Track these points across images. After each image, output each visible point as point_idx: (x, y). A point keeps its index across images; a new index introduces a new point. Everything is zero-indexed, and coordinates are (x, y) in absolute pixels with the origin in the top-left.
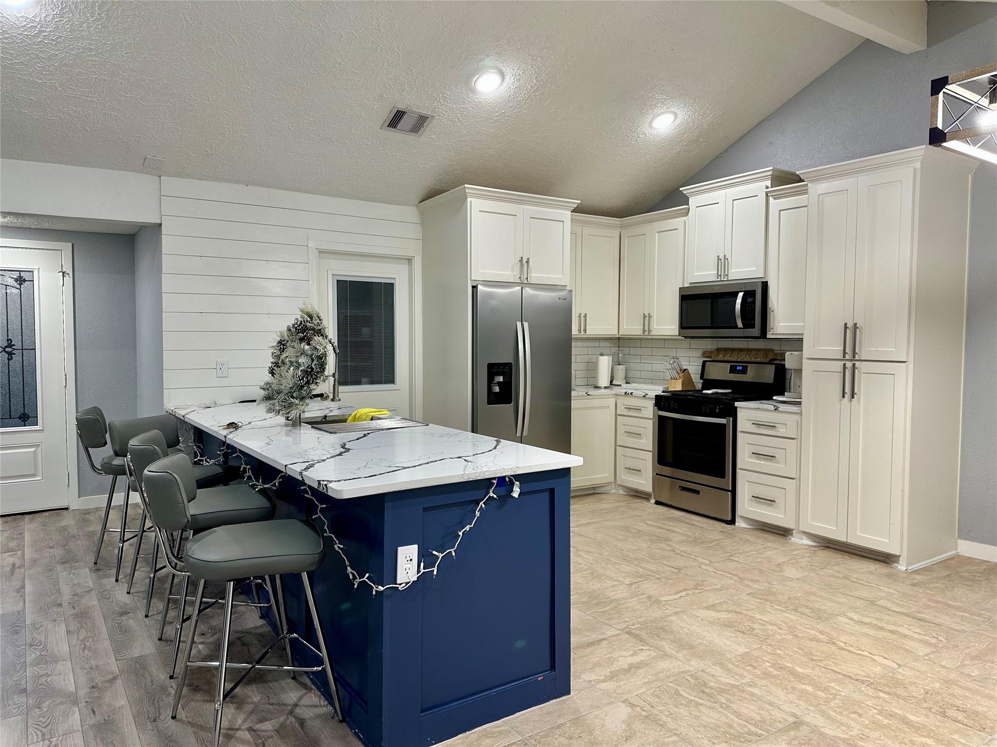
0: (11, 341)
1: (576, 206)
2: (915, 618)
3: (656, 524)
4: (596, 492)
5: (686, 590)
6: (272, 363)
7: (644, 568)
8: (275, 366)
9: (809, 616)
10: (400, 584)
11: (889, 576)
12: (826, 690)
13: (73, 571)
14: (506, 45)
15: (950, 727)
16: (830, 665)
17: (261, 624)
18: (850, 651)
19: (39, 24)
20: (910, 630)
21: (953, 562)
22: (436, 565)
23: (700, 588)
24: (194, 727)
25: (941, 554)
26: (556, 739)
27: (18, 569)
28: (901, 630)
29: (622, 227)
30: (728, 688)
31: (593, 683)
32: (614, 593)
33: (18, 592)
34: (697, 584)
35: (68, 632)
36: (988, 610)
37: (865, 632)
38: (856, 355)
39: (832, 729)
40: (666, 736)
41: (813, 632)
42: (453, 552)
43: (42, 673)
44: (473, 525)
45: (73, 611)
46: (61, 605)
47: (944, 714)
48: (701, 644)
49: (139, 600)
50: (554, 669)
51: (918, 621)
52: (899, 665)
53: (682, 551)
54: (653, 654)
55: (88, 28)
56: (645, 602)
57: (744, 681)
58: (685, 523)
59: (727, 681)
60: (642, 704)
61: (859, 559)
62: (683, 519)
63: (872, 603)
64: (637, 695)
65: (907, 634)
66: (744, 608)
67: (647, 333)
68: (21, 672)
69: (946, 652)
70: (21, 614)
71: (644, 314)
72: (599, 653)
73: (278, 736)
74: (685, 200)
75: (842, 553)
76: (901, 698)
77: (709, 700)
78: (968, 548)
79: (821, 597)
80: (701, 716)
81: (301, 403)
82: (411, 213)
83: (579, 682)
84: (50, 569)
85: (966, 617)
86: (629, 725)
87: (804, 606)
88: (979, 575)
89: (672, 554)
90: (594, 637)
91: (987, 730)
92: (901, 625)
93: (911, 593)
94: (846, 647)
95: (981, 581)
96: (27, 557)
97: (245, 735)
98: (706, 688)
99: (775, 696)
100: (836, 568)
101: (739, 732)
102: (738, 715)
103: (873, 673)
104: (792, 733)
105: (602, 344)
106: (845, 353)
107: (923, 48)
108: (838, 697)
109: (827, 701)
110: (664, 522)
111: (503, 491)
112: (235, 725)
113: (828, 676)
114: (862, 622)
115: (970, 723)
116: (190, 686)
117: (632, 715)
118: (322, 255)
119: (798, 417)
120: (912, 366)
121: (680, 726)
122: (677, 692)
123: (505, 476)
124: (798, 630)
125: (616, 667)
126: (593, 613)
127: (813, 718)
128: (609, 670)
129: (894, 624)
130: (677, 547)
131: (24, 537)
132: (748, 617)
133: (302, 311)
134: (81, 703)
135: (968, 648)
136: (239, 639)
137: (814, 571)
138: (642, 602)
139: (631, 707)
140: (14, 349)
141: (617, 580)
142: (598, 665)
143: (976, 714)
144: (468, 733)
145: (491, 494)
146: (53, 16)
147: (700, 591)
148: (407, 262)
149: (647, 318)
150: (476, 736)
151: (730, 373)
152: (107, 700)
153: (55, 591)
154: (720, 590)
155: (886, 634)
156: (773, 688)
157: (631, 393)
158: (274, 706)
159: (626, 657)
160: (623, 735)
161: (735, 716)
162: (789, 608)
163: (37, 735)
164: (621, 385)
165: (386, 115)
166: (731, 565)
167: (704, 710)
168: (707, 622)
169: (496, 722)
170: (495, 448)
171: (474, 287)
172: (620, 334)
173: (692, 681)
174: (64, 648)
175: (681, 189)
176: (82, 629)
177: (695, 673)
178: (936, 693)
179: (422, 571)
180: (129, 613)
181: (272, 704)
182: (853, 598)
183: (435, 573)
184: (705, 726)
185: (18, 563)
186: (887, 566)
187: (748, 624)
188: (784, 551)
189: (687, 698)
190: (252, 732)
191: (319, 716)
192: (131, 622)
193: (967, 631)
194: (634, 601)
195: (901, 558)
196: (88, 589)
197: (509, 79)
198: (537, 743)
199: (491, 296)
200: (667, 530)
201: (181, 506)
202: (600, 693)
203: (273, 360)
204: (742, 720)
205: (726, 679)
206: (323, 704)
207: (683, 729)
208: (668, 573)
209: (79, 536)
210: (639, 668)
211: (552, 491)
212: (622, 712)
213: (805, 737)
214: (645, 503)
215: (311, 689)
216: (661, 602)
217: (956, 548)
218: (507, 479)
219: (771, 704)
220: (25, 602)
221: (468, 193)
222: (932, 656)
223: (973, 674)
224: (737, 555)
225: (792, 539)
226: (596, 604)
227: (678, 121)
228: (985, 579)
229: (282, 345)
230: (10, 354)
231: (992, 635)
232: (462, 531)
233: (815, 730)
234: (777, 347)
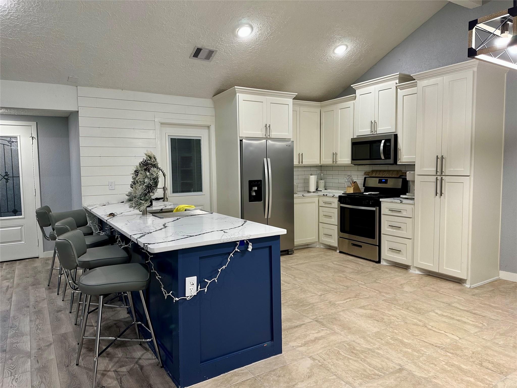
0: (7, 173)
1: (295, 96)
2: (472, 313)
3: (339, 263)
4: (309, 247)
5: (350, 298)
6: (132, 182)
7: (329, 287)
8: (133, 184)
9: (415, 312)
10: (187, 297)
11: (460, 290)
12: (418, 351)
13: (37, 290)
14: (252, 11)
15: (484, 372)
16: (423, 338)
17: (128, 316)
18: (434, 331)
19: (7, 9)
20: (468, 319)
21: (496, 282)
22: (207, 287)
23: (357, 297)
24: (87, 370)
25: (490, 278)
26: (272, 377)
27: (10, 289)
28: (464, 319)
29: (321, 107)
30: (366, 350)
31: (295, 347)
32: (312, 300)
33: (8, 300)
34: (356, 295)
35: (31, 321)
36: (512, 308)
37: (444, 320)
38: (443, 173)
39: (419, 373)
40: (330, 375)
41: (415, 321)
42: (216, 280)
43: (14, 341)
44: (226, 266)
45: (35, 310)
46: (29, 307)
47: (481, 365)
48: (354, 327)
49: (68, 304)
50: (273, 340)
51: (473, 315)
52: (460, 338)
53: (350, 278)
54: (328, 332)
55: (33, 10)
56: (327, 305)
57: (375, 347)
58: (354, 263)
59: (366, 346)
60: (319, 358)
61: (445, 281)
62: (353, 261)
63: (449, 305)
64: (317, 354)
65: (467, 321)
66: (380, 308)
67: (335, 163)
68: (4, 341)
69: (487, 331)
70: (8, 311)
71: (333, 153)
72: (300, 332)
73: (129, 375)
74: (354, 92)
75: (436, 278)
76: (459, 356)
77: (355, 357)
78: (504, 275)
79: (422, 302)
80: (350, 365)
81: (145, 203)
82: (208, 102)
83: (288, 347)
84: (26, 288)
85: (500, 312)
86: (311, 370)
87: (412, 306)
88: (510, 290)
89: (345, 279)
90: (298, 323)
91: (504, 373)
92: (463, 317)
93: (471, 299)
94: (432, 329)
95: (510, 293)
96: (15, 282)
97: (112, 374)
98: (355, 350)
99: (391, 355)
100: (432, 286)
101: (369, 374)
102: (370, 365)
103: (445, 343)
104: (397, 375)
105: (312, 169)
106: (437, 172)
107: (480, 5)
108: (425, 355)
109: (419, 357)
110: (342, 262)
111: (243, 248)
112: (108, 369)
113: (421, 344)
114: (442, 315)
115: (495, 370)
116: (87, 349)
117: (314, 364)
118: (162, 125)
119: (412, 206)
120: (473, 178)
121: (338, 370)
122: (338, 352)
123: (244, 240)
124: (407, 319)
125: (308, 339)
126: (299, 310)
127: (410, 367)
128: (304, 341)
129: (460, 316)
130: (348, 275)
131: (15, 272)
132: (381, 313)
133: (146, 155)
134: (32, 357)
135: (499, 329)
136: (115, 324)
137: (420, 288)
138: (326, 305)
139: (313, 360)
140: (9, 177)
141: (314, 293)
142: (299, 338)
143: (499, 364)
144: (226, 373)
145: (236, 250)
146: (15, 5)
147: (357, 299)
148: (207, 128)
149: (335, 155)
150: (230, 375)
151: (379, 183)
152: (45, 355)
153: (26, 300)
154: (368, 298)
155: (455, 322)
156: (390, 351)
157: (326, 195)
158: (129, 359)
159: (314, 334)
160: (307, 375)
161: (368, 365)
162: (404, 308)
163: (8, 373)
164: (321, 191)
165: (192, 51)
166: (375, 285)
167: (351, 362)
168: (359, 315)
169: (241, 368)
170: (242, 225)
171: (241, 141)
172: (321, 163)
173: (348, 346)
174: (27, 329)
175: (351, 86)
176: (38, 319)
177: (350, 342)
178: (478, 354)
179: (199, 290)
180: (62, 311)
181: (128, 358)
182: (439, 302)
183: (206, 291)
184: (351, 371)
185: (10, 285)
186: (460, 285)
187: (381, 316)
188: (405, 277)
189: (343, 355)
190: (116, 373)
191: (151, 364)
192: (63, 315)
193: (500, 320)
194: (321, 304)
195: (467, 281)
196: (43, 299)
197: (256, 30)
198: (261, 379)
199: (250, 145)
200: (344, 266)
201: (73, 257)
202: (298, 353)
203: (133, 181)
204: (371, 367)
205: (365, 345)
206: (153, 358)
207: (339, 372)
208: (341, 289)
209: (42, 271)
210: (320, 339)
211: (270, 247)
212: (308, 363)
213: (404, 376)
214: (334, 252)
215: (148, 350)
216: (336, 304)
217: (498, 276)
218: (245, 242)
219: (388, 359)
220: (11, 305)
221: (237, 91)
222: (479, 333)
223: (499, 343)
224: (380, 280)
225: (410, 271)
226: (301, 306)
227: (349, 49)
228: (513, 292)
229: (137, 172)
230: (7, 180)
231: (513, 322)
232: (221, 269)
233: (410, 373)
234: (403, 169)
